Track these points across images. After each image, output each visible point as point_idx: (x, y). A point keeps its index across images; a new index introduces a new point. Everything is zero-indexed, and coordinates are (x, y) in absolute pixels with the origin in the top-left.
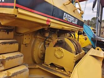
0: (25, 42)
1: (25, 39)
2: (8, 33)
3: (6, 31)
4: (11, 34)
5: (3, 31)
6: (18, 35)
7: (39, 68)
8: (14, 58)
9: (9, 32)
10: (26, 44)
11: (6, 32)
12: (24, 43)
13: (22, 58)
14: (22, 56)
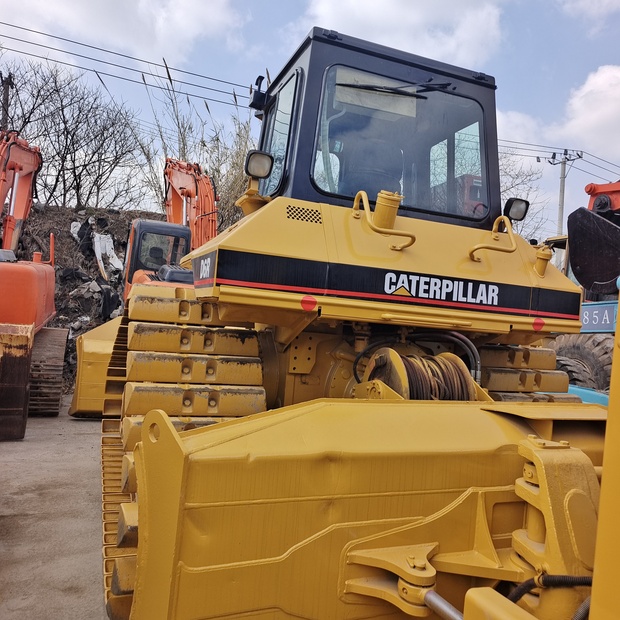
0: (294, 368)
1: (295, 358)
2: (242, 341)
4: (252, 343)
5: (231, 337)
10: (297, 374)
11: (237, 338)
12: (291, 370)
13: (261, 397)
14: (261, 393)
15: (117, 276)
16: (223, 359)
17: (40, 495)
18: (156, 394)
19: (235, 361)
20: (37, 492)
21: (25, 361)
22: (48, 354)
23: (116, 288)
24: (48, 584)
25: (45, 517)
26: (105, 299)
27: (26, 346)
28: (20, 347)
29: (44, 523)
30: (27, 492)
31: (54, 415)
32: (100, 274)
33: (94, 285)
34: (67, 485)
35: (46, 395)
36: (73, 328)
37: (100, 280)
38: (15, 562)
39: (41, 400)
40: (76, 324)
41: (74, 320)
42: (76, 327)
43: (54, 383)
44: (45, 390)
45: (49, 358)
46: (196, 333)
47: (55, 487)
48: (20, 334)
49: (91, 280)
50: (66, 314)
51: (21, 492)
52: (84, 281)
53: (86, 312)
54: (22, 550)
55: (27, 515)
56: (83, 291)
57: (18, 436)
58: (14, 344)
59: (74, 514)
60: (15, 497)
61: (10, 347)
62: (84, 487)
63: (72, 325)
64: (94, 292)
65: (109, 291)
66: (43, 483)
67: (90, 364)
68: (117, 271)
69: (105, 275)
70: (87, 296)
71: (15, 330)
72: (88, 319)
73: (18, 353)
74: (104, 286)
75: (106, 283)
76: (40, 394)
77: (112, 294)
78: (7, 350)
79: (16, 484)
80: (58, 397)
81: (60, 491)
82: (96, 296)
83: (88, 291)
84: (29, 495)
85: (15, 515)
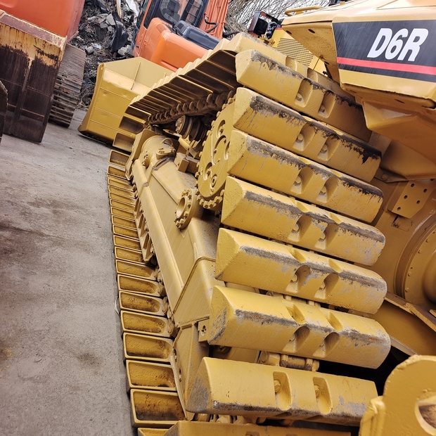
0: (399, 208)
1: (406, 197)
2: (364, 160)
3: (362, 150)
4: (373, 165)
5: (355, 149)
6: (385, 177)
7: (413, 317)
8: (360, 234)
9: (370, 159)
10: (397, 216)
11: (361, 153)
12: (395, 210)
13: (381, 246)
14: (381, 241)
15: (130, 17)
16: (346, 180)
17: (55, 212)
18: (269, 209)
19: (358, 186)
20: (52, 208)
21: (53, 71)
22: (69, 69)
23: (127, 27)
24: (63, 343)
25: (59, 242)
26: (117, 34)
27: (57, 57)
28: (52, 57)
29: (59, 250)
30: (43, 206)
31: (66, 126)
32: (116, 10)
33: (110, 18)
34: (78, 208)
35: (63, 107)
36: (86, 51)
37: (115, 14)
38: (30, 299)
39: (58, 110)
40: (90, 49)
41: (88, 44)
42: (89, 51)
43: (71, 99)
44: (62, 103)
45: (70, 74)
46: (320, 132)
47: (68, 207)
48: (53, 43)
49: (107, 12)
50: (83, 36)
51: (37, 204)
52: (102, 12)
53: (99, 40)
54: (37, 283)
55: (42, 235)
56: (101, 21)
57: (37, 140)
58: (46, 51)
59: (86, 248)
60: (32, 208)
61: (42, 53)
62: (94, 215)
63: (86, 48)
64: (109, 25)
65: (121, 28)
66: (57, 199)
67: (106, 93)
68: (131, 13)
69: (120, 13)
70: (103, 26)
71: (49, 38)
72: (99, 47)
73: (49, 62)
74: (118, 23)
75: (120, 20)
76: (58, 105)
77: (123, 32)
78: (39, 56)
79: (33, 192)
80: (72, 112)
81: (72, 213)
82: (110, 29)
83: (104, 22)
84: (44, 210)
85: (31, 232)
